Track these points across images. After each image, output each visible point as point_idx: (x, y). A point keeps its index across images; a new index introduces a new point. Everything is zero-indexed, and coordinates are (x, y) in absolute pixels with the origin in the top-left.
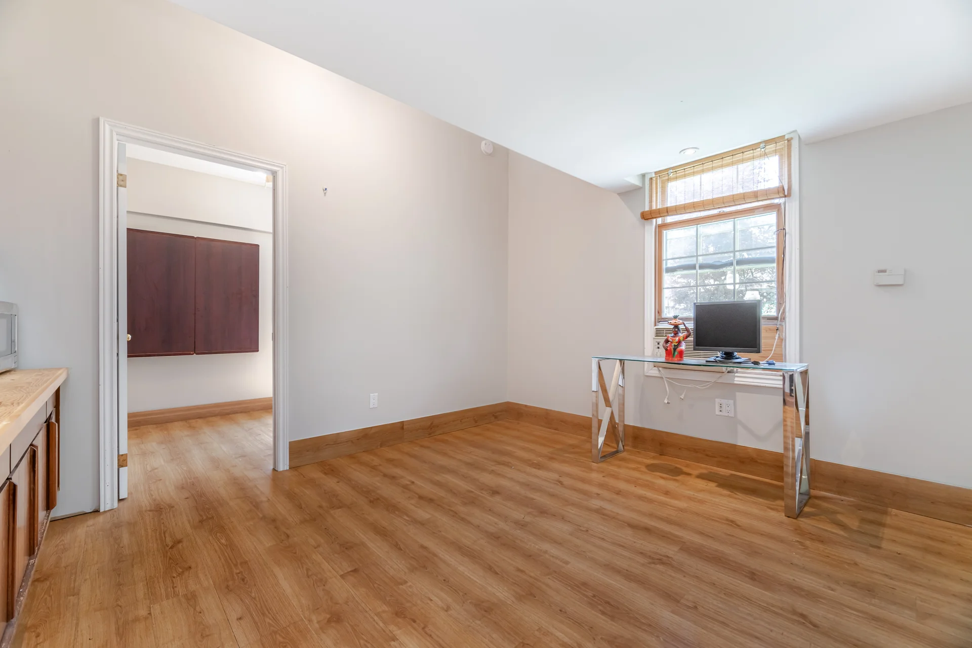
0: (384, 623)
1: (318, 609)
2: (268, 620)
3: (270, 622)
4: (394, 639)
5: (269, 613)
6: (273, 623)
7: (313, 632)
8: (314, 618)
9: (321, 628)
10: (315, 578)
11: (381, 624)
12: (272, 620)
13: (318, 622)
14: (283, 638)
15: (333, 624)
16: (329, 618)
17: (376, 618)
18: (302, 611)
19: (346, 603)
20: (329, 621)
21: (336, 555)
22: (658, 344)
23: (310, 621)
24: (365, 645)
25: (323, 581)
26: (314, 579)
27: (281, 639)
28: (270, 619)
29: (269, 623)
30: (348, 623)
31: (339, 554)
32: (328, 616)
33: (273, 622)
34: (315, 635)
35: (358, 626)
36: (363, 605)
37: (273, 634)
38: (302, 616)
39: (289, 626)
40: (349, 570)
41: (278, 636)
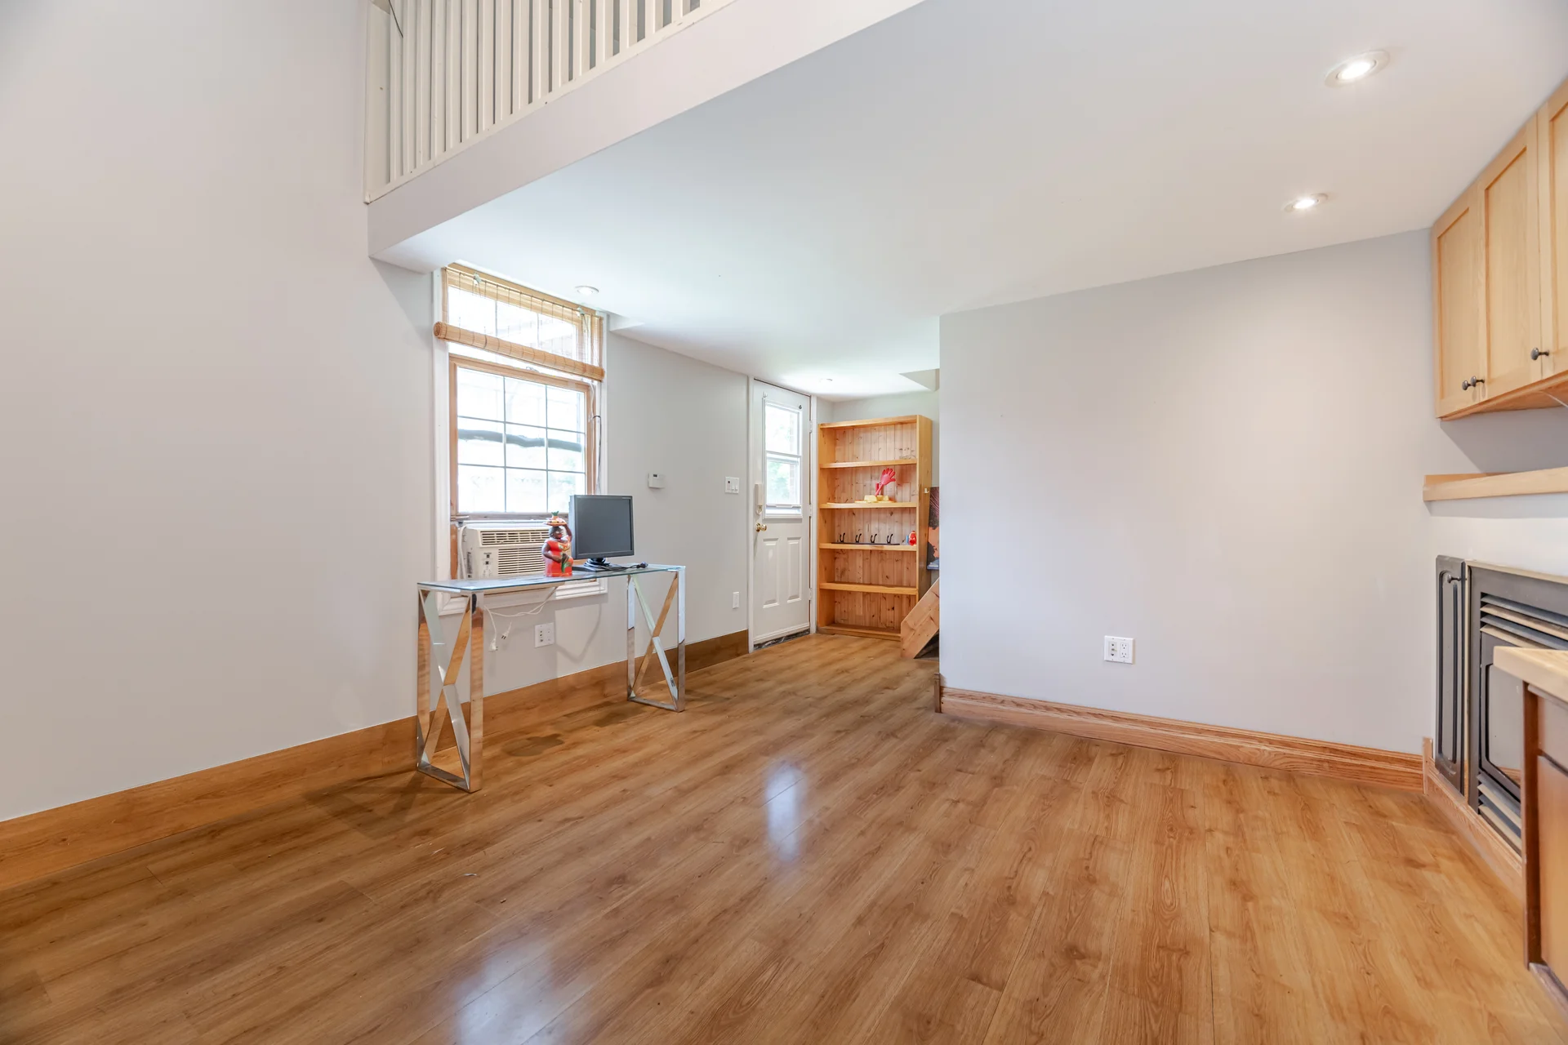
0: (1034, 908)
1: (1079, 980)
2: (1155, 1027)
3: (1152, 1021)
4: (1045, 894)
5: (1146, 1036)
6: (1151, 1015)
7: (1111, 963)
8: (1095, 975)
9: (1099, 958)
10: (1035, 1025)
11: (1039, 910)
12: (1150, 1022)
13: (1095, 967)
14: (1151, 989)
15: (1083, 950)
16: (1078, 959)
17: (1036, 918)
18: (1101, 995)
19: (1042, 955)
20: (1082, 957)
21: (959, 1028)
22: (488, 556)
23: (1103, 977)
24: (1075, 911)
25: (1032, 1007)
26: (1039, 1022)
27: (1154, 989)
28: (1151, 1028)
29: (1156, 1022)
30: (1066, 937)
31: (953, 1026)
32: (1078, 962)
33: (1149, 1018)
34: (1112, 958)
35: (1060, 927)
36: (1028, 938)
37: (1159, 1003)
38: (1107, 990)
39: (1133, 994)
40: (980, 986)
41: (1155, 995)
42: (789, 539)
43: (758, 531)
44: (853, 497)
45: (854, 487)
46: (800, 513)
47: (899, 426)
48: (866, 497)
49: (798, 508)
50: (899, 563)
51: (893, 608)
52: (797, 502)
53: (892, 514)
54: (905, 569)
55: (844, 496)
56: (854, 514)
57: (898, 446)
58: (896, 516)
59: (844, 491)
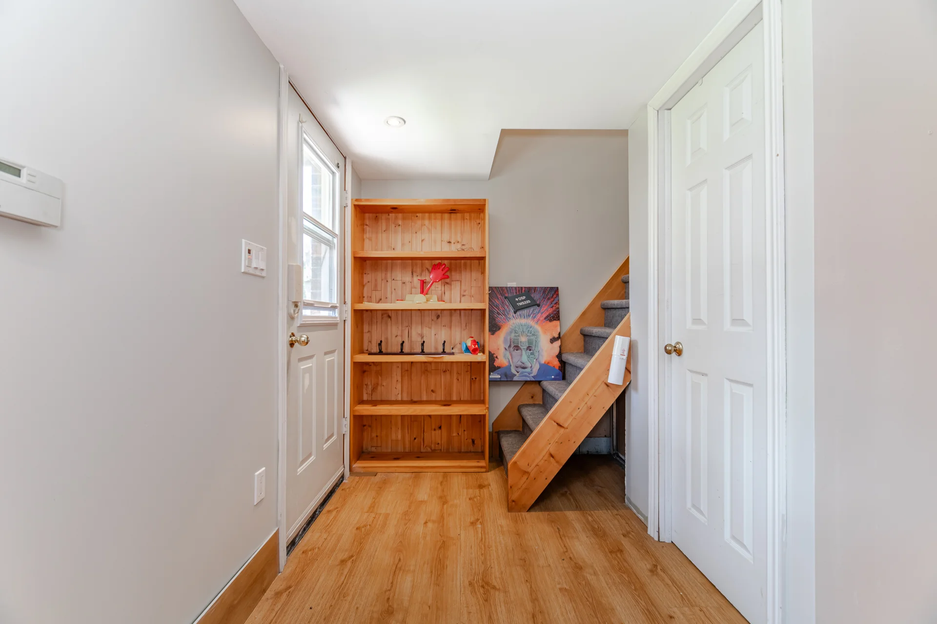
42: (326, 353)
43: (292, 345)
44: (389, 295)
45: (389, 284)
46: (337, 315)
47: (446, 216)
48: (408, 297)
49: (334, 308)
50: (448, 373)
51: (440, 428)
52: (335, 301)
53: (438, 317)
54: (455, 381)
55: (376, 295)
56: (389, 317)
57: (446, 237)
58: (445, 319)
59: (376, 289)
